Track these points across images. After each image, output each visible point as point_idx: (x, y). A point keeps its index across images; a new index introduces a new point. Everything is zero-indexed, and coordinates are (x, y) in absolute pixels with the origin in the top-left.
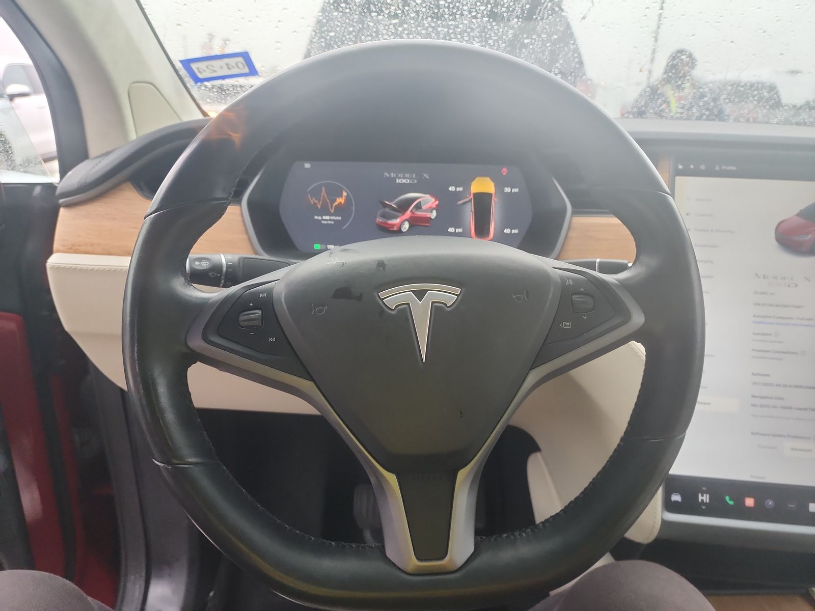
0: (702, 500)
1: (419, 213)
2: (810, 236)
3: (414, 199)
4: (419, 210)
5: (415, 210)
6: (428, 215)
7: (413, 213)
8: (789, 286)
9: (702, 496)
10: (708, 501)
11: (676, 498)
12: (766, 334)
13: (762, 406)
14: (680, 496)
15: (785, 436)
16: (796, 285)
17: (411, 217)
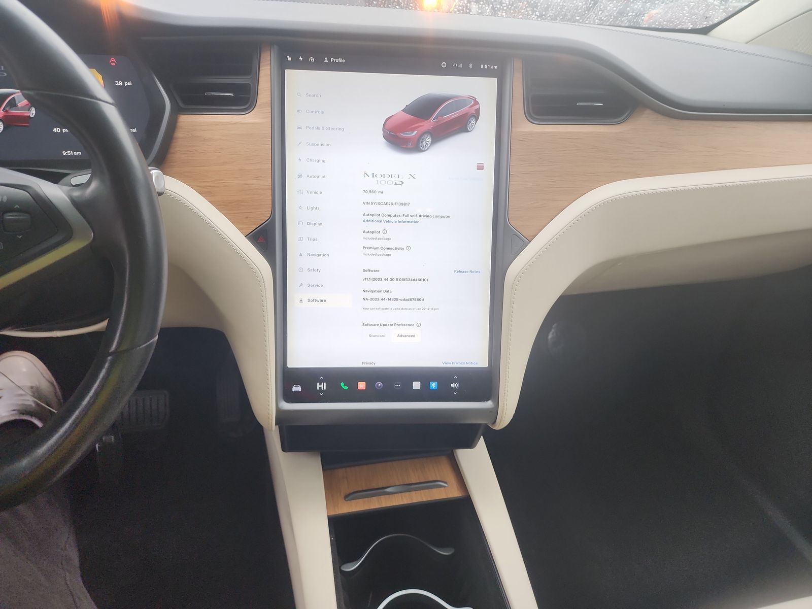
0: (320, 388)
1: (14, 112)
2: (415, 132)
3: (7, 95)
4: (14, 108)
5: (9, 107)
6: (26, 113)
7: (7, 111)
8: (396, 184)
9: (320, 384)
10: (325, 389)
11: (297, 388)
12: (376, 232)
13: (372, 299)
14: (300, 387)
15: (392, 325)
16: (403, 183)
17: (5, 117)
